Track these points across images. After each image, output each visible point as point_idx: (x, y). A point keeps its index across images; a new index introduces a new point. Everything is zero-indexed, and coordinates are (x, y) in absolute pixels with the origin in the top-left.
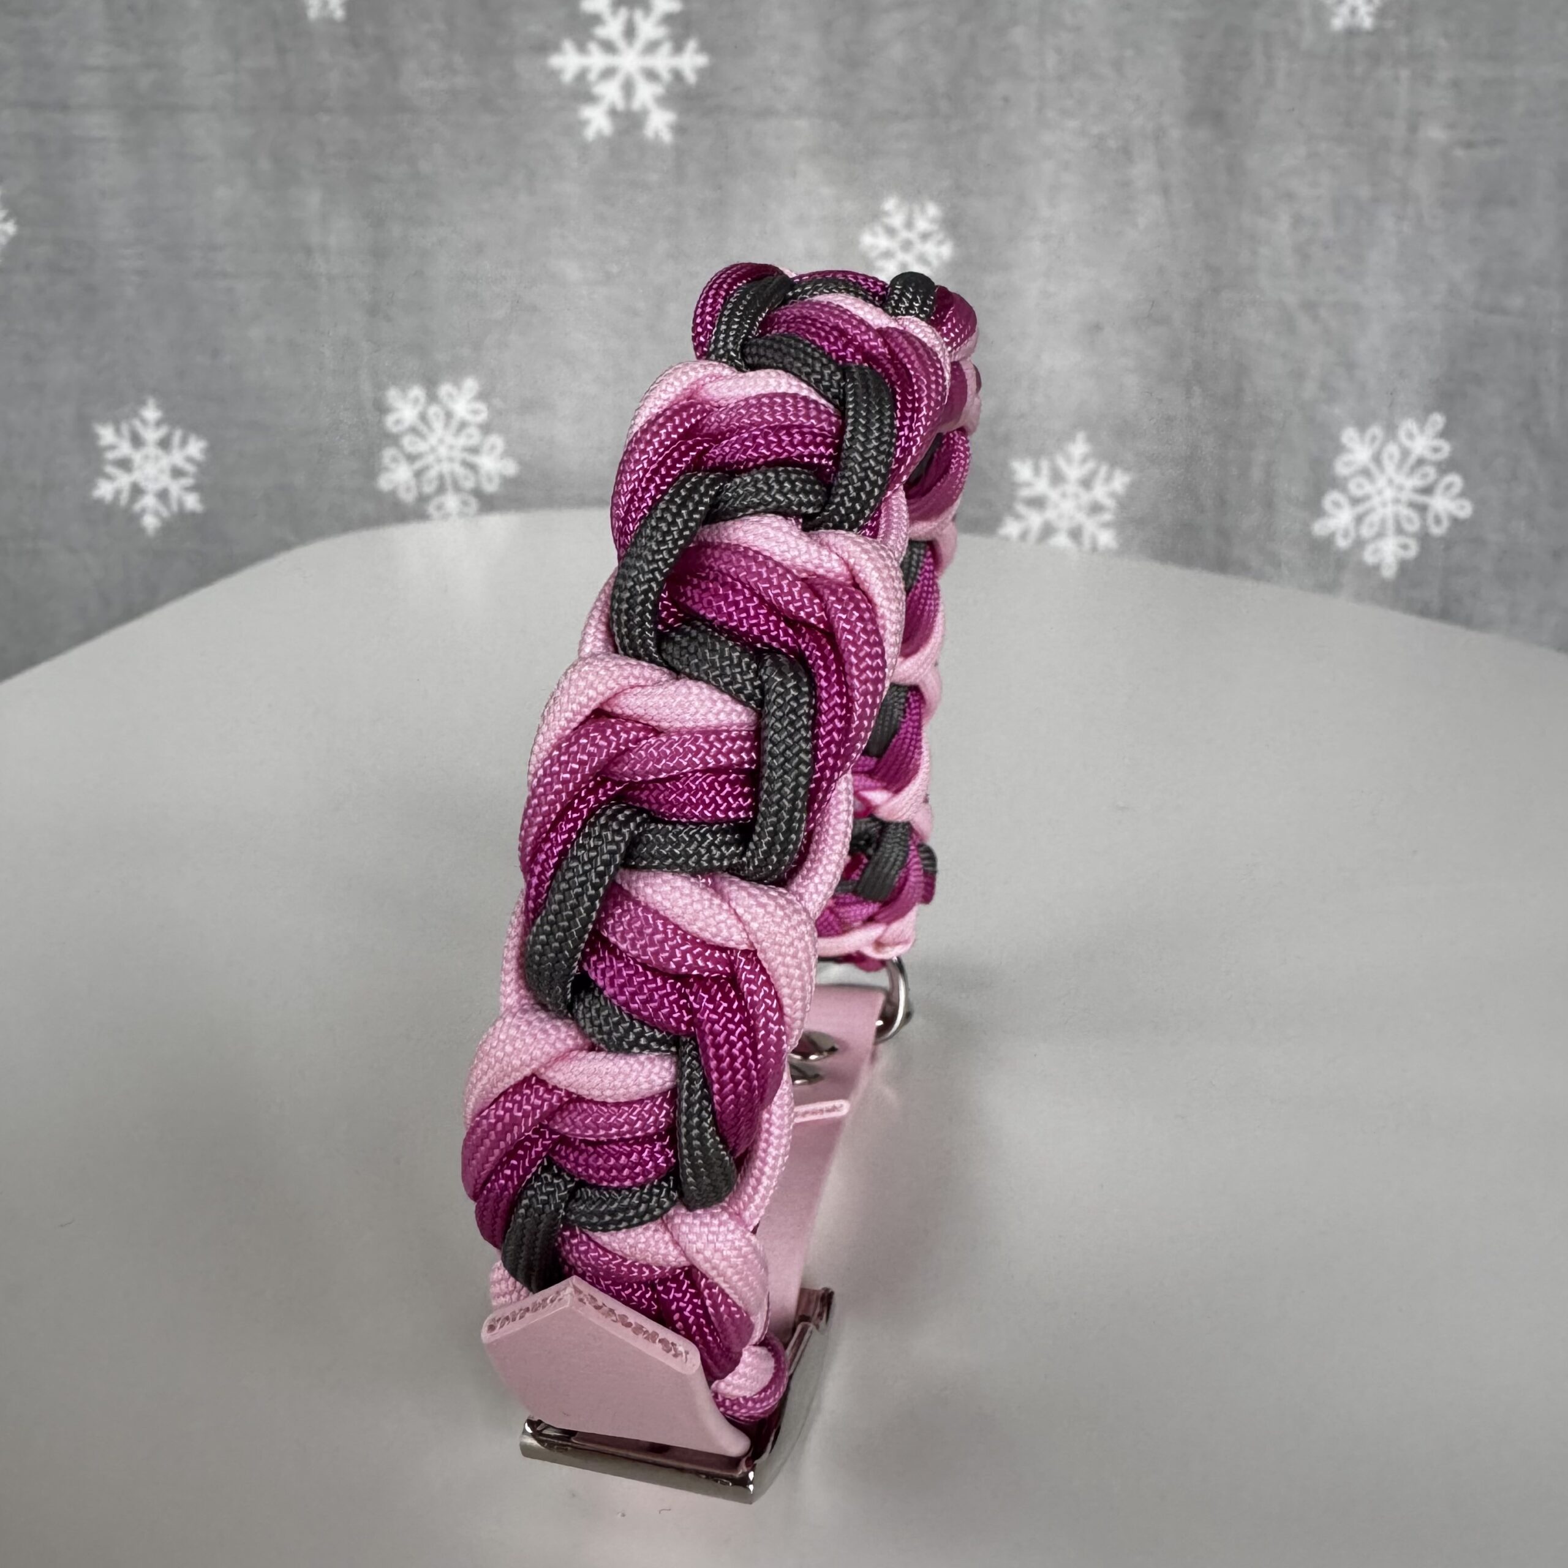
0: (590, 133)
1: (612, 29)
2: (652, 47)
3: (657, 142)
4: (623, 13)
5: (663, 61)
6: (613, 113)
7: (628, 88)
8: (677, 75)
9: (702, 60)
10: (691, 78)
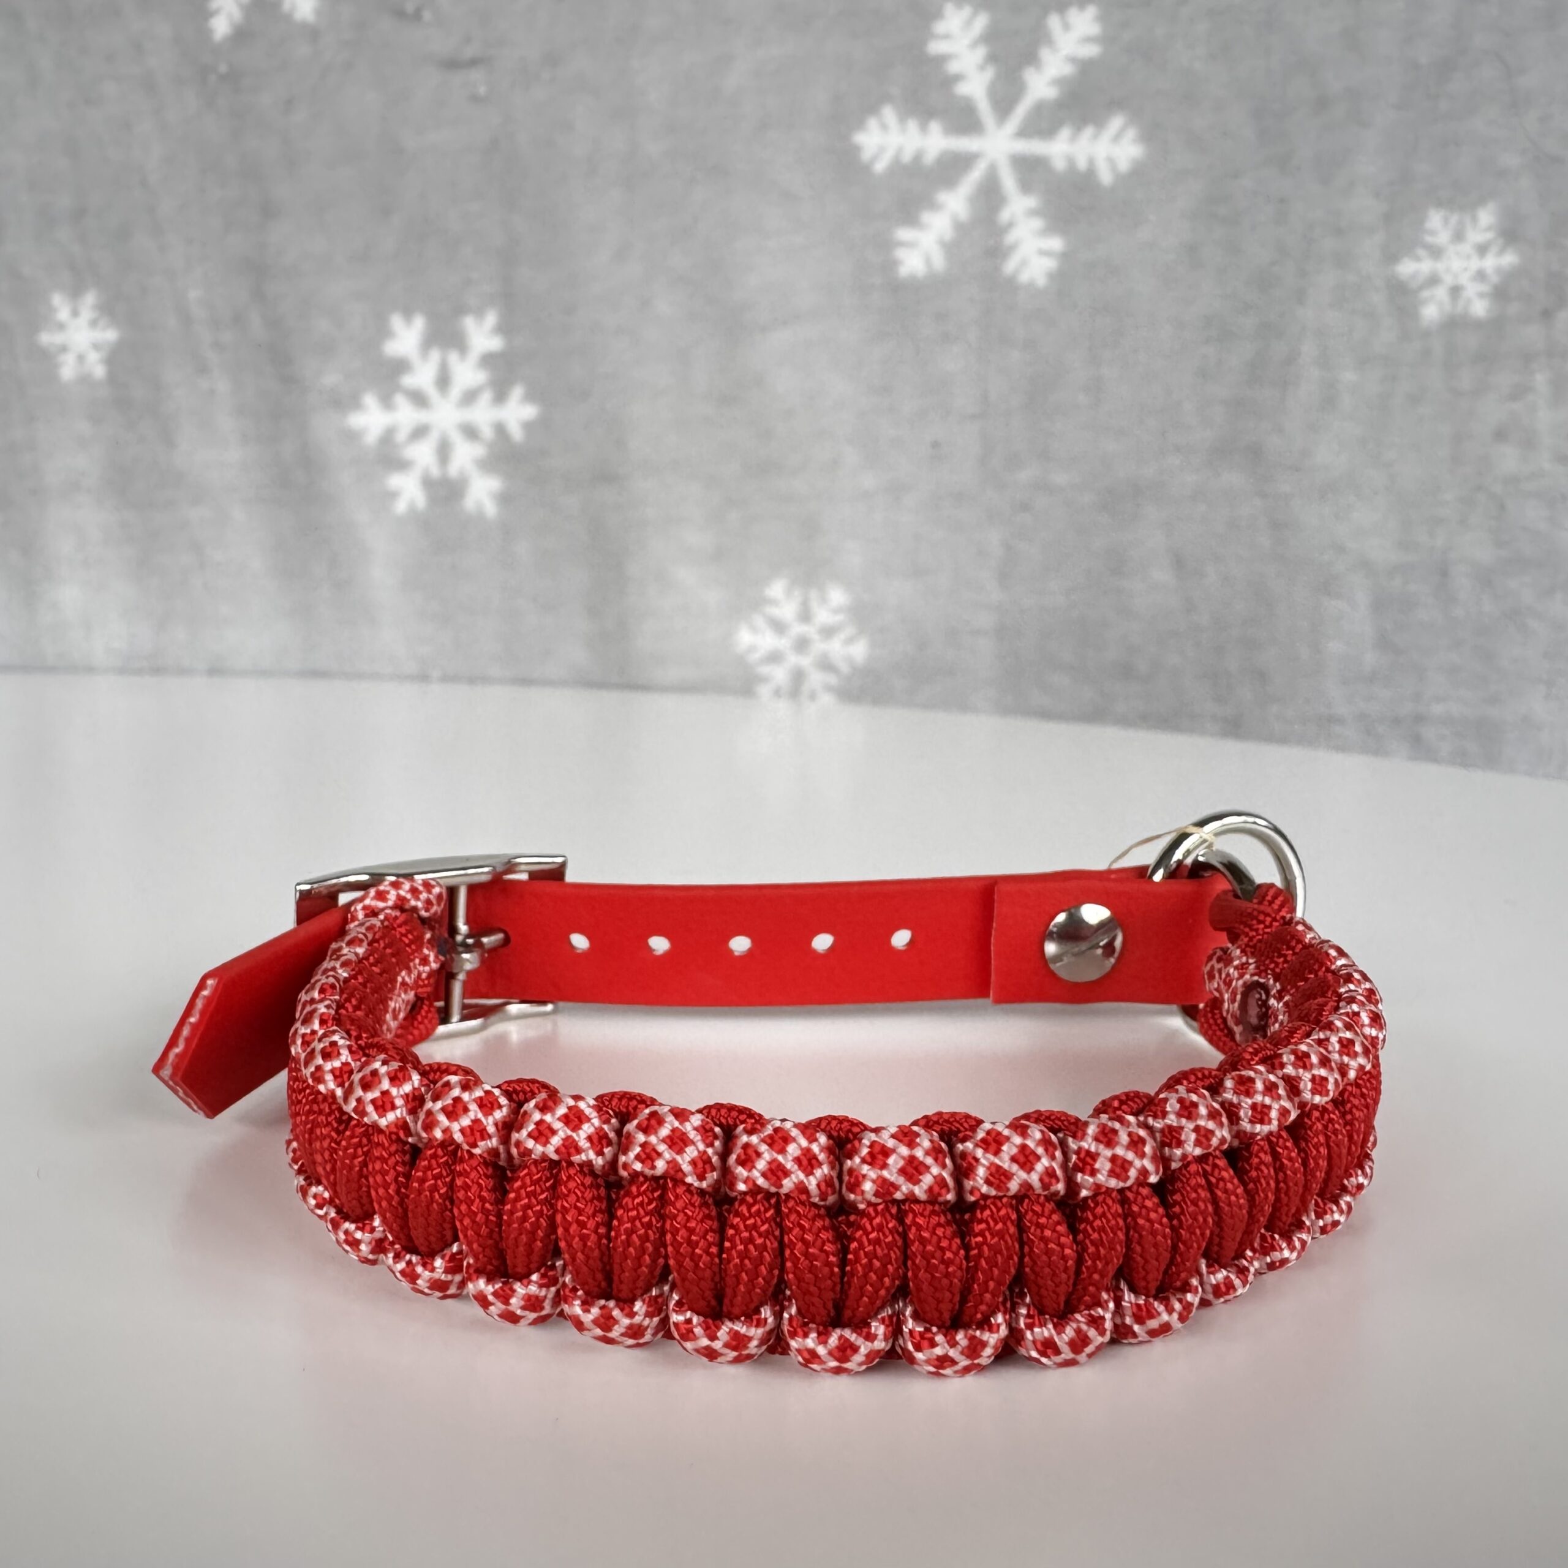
0: (401, 507)
1: (423, 376)
2: (470, 397)
3: (480, 516)
4: (435, 355)
5: (483, 414)
6: (428, 483)
7: (444, 451)
8: (500, 429)
9: (529, 412)
10: (516, 433)
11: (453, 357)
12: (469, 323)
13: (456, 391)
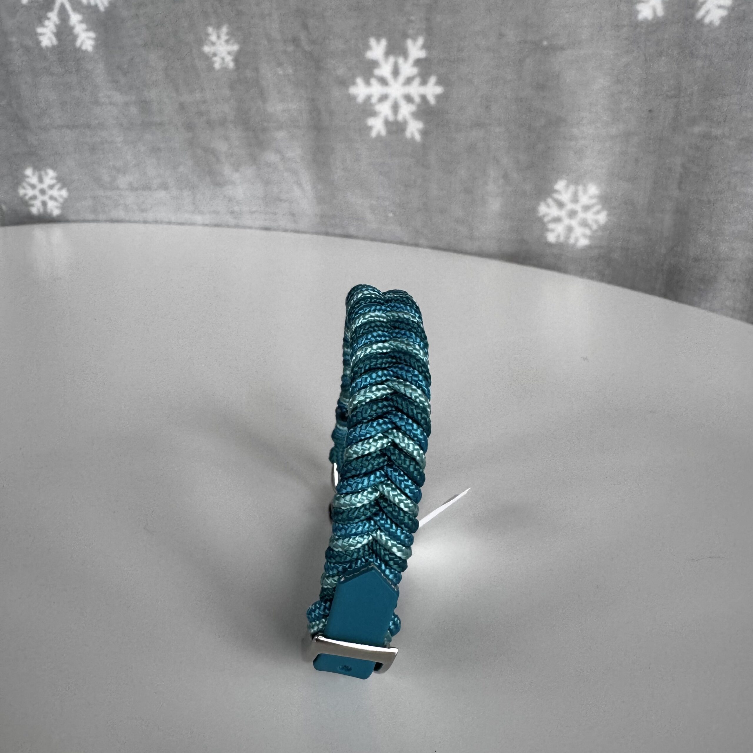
11: (401, 60)
12: (409, 43)
13: (402, 78)
